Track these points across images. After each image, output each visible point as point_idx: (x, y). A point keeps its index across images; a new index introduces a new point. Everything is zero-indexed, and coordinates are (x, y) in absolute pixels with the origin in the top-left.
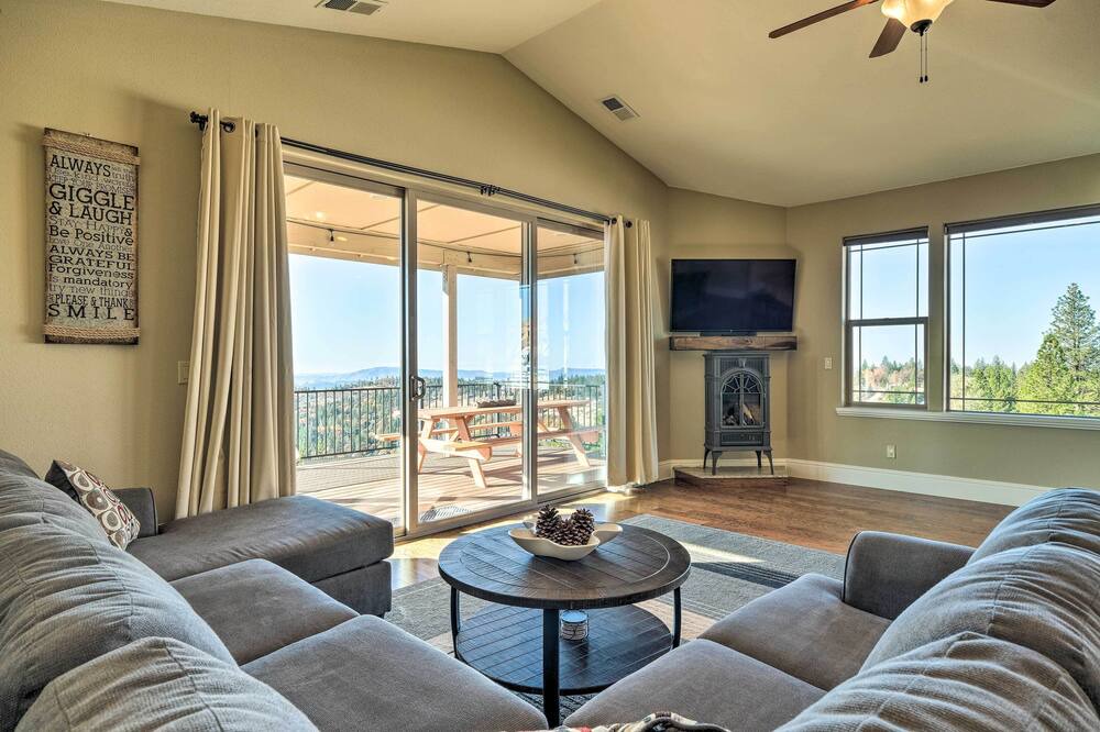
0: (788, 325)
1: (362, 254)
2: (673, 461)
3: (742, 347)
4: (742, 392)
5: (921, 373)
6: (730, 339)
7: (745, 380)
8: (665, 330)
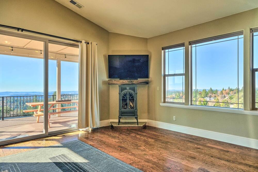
0: (147, 76)
1: (30, 55)
2: (110, 120)
3: (130, 83)
4: (128, 98)
5: (184, 93)
6: (127, 81)
7: (129, 94)
8: (107, 78)
